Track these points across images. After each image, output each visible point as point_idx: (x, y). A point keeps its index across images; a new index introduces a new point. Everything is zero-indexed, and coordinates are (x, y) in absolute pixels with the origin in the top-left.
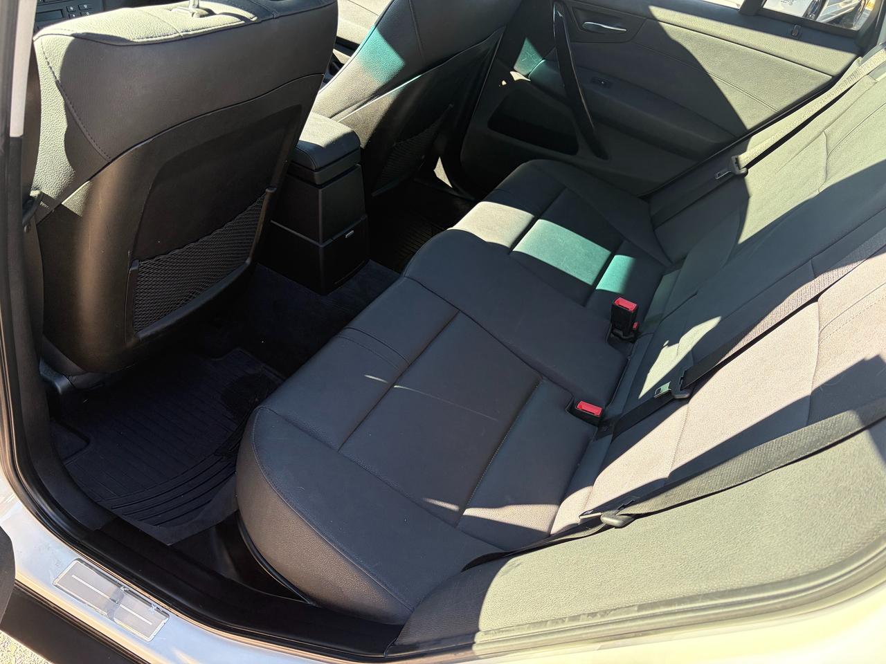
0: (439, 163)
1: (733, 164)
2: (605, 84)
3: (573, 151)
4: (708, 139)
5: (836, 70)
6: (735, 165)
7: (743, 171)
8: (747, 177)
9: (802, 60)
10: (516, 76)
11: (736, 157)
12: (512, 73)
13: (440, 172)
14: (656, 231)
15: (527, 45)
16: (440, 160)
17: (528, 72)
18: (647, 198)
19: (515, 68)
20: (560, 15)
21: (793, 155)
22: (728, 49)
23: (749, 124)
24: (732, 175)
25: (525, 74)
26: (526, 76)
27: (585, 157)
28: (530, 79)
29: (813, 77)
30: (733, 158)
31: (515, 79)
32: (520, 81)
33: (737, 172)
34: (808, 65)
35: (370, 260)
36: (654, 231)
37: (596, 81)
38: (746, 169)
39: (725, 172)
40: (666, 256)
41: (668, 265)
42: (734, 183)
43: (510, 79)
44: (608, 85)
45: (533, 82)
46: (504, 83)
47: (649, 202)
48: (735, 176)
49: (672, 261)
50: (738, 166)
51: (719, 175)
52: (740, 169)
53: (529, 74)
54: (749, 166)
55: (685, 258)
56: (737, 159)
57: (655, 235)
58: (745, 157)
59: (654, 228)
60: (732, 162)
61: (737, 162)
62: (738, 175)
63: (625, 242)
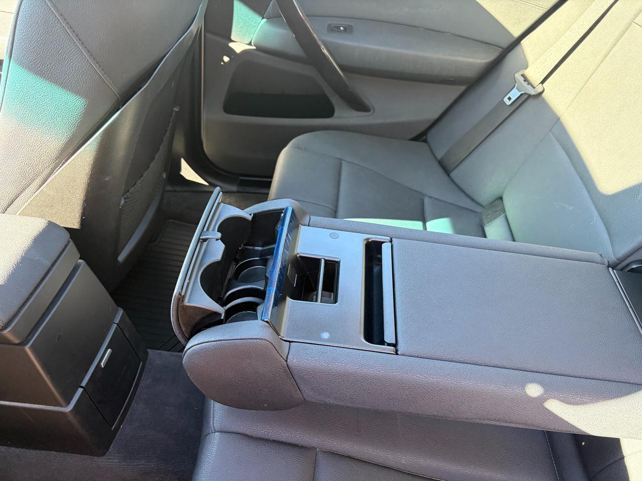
1: (522, 84)
2: (345, 29)
3: (330, 113)
4: (479, 59)
6: (525, 84)
7: (539, 89)
8: (543, 95)
10: (238, 46)
11: (521, 73)
12: (231, 45)
15: (238, 7)
16: (183, 160)
17: (250, 39)
18: (421, 137)
19: (233, 38)
24: (527, 96)
25: (248, 42)
26: (250, 44)
27: (344, 116)
28: (254, 46)
30: (518, 76)
31: (238, 51)
32: (245, 52)
33: (532, 92)
35: (149, 351)
36: (449, 175)
37: (334, 29)
38: (541, 84)
39: (514, 94)
40: (473, 200)
41: (479, 209)
42: (531, 103)
43: (231, 52)
44: (348, 30)
45: (259, 49)
46: (226, 59)
47: (425, 141)
48: (529, 96)
49: (484, 204)
50: (529, 83)
51: (510, 99)
52: (534, 88)
53: (251, 42)
54: (543, 82)
55: (501, 198)
56: (523, 76)
57: (452, 181)
58: (535, 73)
59: (447, 172)
60: (519, 81)
61: (526, 80)
62: (534, 95)
63: (426, 200)
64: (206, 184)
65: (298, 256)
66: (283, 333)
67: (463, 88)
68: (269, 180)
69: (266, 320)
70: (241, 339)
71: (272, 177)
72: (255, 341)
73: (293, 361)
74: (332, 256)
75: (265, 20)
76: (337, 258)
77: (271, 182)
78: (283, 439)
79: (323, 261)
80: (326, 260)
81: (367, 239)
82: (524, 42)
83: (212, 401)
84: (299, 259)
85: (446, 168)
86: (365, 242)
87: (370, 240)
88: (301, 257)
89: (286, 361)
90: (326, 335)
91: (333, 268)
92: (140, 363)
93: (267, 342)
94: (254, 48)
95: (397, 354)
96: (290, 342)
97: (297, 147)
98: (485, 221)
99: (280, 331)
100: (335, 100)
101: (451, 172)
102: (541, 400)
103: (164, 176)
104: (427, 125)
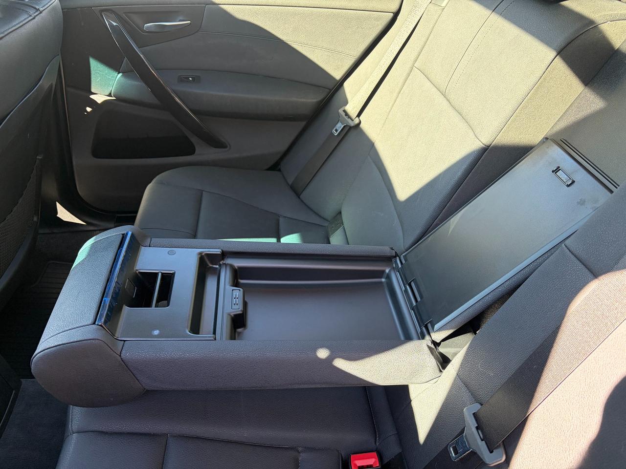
0: (59, 207)
1: (344, 118)
2: (194, 79)
3: (191, 151)
4: (311, 99)
5: (394, 8)
6: (346, 118)
7: (357, 121)
8: (361, 125)
10: (99, 98)
11: (342, 109)
12: (92, 97)
13: (64, 214)
14: (301, 197)
15: (94, 65)
17: (109, 91)
18: (277, 167)
19: (93, 90)
20: (115, 24)
21: (395, 95)
23: (338, 75)
24: (348, 127)
25: (108, 94)
26: (110, 95)
27: (204, 153)
28: (114, 97)
29: (377, 19)
30: (341, 111)
31: (99, 102)
32: (105, 102)
33: (352, 124)
34: (369, 9)
36: (299, 197)
37: (183, 80)
38: (357, 118)
39: (340, 126)
40: (320, 216)
41: (326, 224)
42: (352, 134)
43: (93, 103)
44: (197, 80)
45: (119, 99)
46: (89, 109)
47: (280, 170)
48: (351, 128)
49: (329, 220)
50: (350, 117)
51: (336, 130)
52: (353, 120)
53: (110, 94)
54: (359, 115)
55: (340, 213)
56: (344, 111)
57: (302, 201)
58: (352, 108)
59: (298, 195)
60: (342, 115)
61: (347, 114)
62: (353, 127)
63: (281, 220)
64: (84, 223)
65: (137, 272)
66: (118, 334)
67: (303, 123)
68: (134, 215)
69: (100, 324)
70: (77, 342)
71: (137, 212)
72: (89, 341)
73: (126, 355)
74: (167, 269)
75: (120, 75)
76: (171, 270)
77: (136, 217)
78: (137, 431)
79: (160, 274)
80: (162, 274)
81: (200, 253)
82: (346, 84)
83: (71, 406)
84: (139, 275)
85: (297, 191)
86: (199, 256)
87: (203, 254)
88: (140, 273)
89: (120, 356)
90: (156, 332)
91: (168, 279)
92: (13, 392)
93: (100, 341)
94: (115, 98)
95: (215, 339)
96: (125, 341)
97: (161, 183)
98: (330, 233)
99: (115, 333)
100: (194, 140)
101: (300, 195)
102: (330, 360)
103: (35, 219)
104: (279, 156)
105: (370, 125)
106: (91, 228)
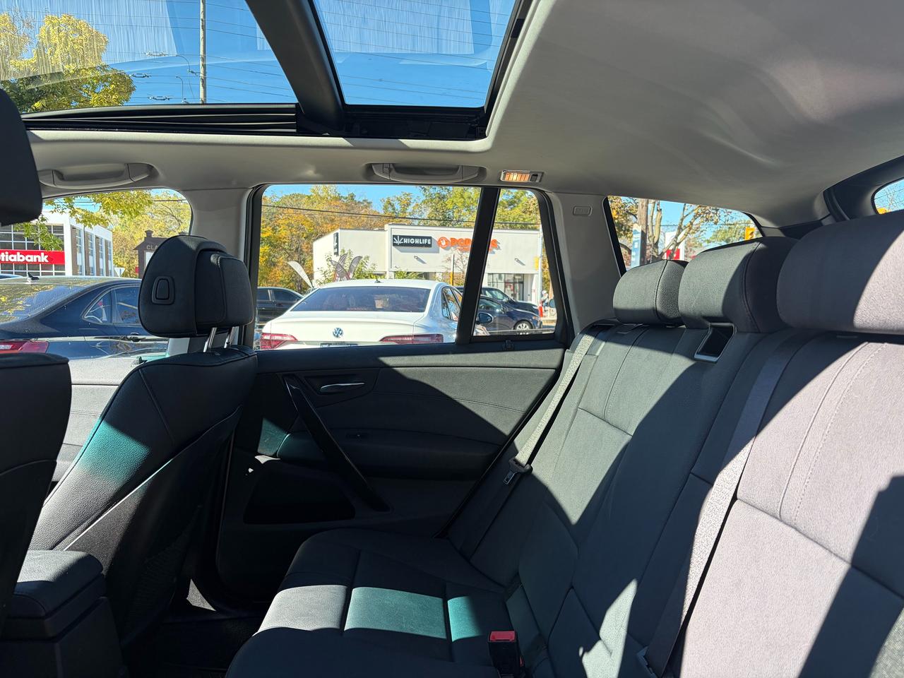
0: (193, 590)
1: (514, 467)
2: (362, 435)
3: (350, 514)
5: (555, 364)
6: (517, 466)
7: (528, 467)
8: (533, 472)
9: (525, 364)
10: (262, 459)
11: (513, 458)
12: (257, 457)
13: (196, 598)
14: (470, 560)
15: (266, 425)
16: (192, 582)
17: (274, 451)
18: (443, 535)
19: (259, 451)
20: (296, 388)
22: (462, 373)
23: (506, 430)
24: (520, 474)
25: (272, 454)
26: (274, 456)
27: (365, 516)
28: (279, 457)
29: (540, 375)
30: (511, 461)
31: (262, 462)
32: (269, 462)
33: (523, 470)
34: (532, 366)
36: (468, 562)
37: (352, 437)
38: (528, 465)
39: (511, 475)
41: (501, 590)
42: (525, 481)
43: (256, 464)
44: (364, 436)
45: (282, 459)
46: (251, 470)
47: (448, 538)
48: (522, 475)
49: (505, 584)
50: (520, 465)
51: (508, 480)
52: (524, 467)
53: (276, 453)
54: (529, 461)
55: (518, 573)
56: (515, 460)
57: (472, 565)
58: (522, 457)
59: (467, 559)
60: (513, 465)
61: (517, 463)
62: (525, 473)
63: (448, 585)
64: (212, 609)
67: (472, 484)
75: (289, 435)
82: (515, 440)
85: (465, 556)
94: (279, 459)
97: (314, 541)
98: (506, 598)
100: (355, 502)
101: (470, 558)
104: (447, 521)
105: (541, 470)
106: (222, 617)
